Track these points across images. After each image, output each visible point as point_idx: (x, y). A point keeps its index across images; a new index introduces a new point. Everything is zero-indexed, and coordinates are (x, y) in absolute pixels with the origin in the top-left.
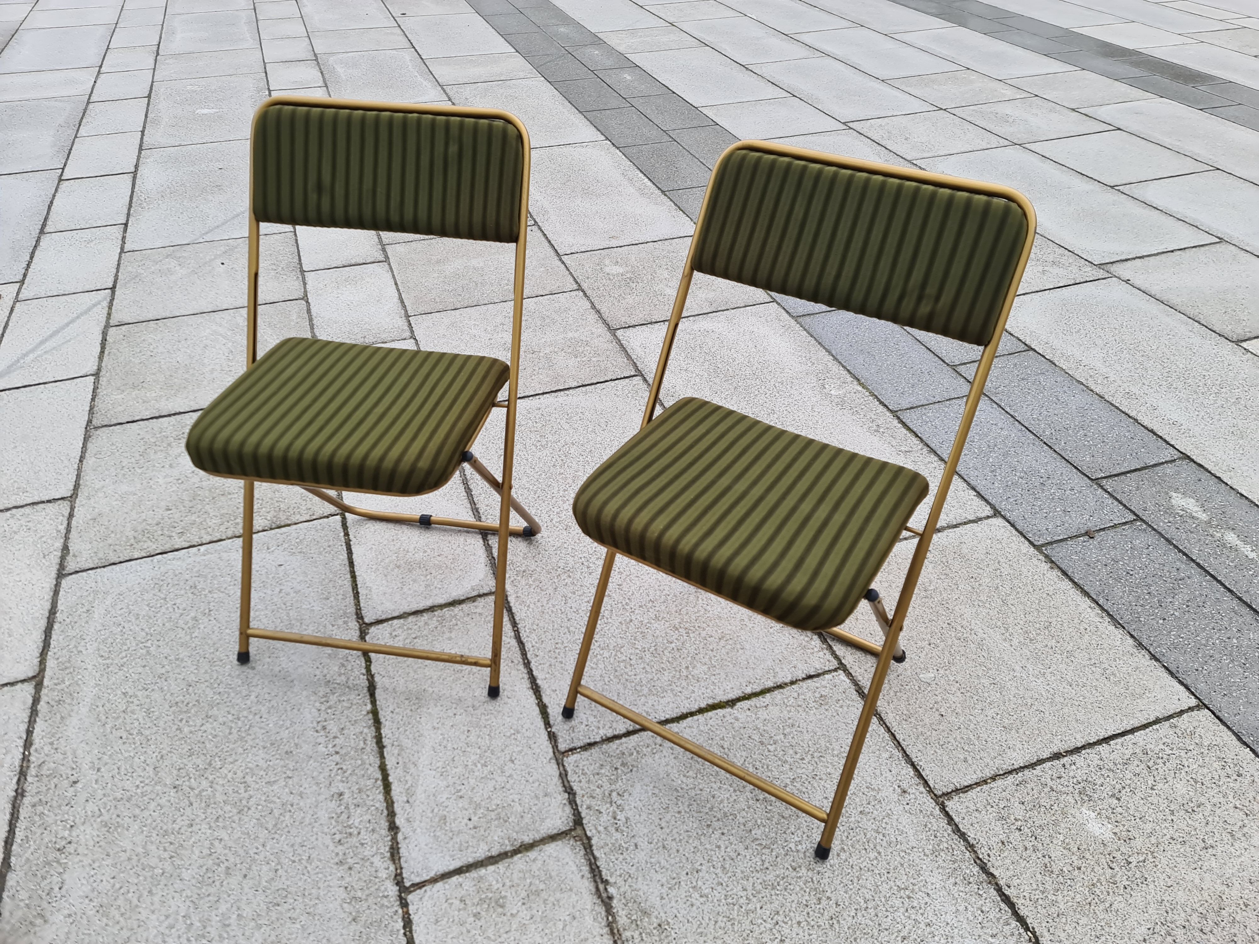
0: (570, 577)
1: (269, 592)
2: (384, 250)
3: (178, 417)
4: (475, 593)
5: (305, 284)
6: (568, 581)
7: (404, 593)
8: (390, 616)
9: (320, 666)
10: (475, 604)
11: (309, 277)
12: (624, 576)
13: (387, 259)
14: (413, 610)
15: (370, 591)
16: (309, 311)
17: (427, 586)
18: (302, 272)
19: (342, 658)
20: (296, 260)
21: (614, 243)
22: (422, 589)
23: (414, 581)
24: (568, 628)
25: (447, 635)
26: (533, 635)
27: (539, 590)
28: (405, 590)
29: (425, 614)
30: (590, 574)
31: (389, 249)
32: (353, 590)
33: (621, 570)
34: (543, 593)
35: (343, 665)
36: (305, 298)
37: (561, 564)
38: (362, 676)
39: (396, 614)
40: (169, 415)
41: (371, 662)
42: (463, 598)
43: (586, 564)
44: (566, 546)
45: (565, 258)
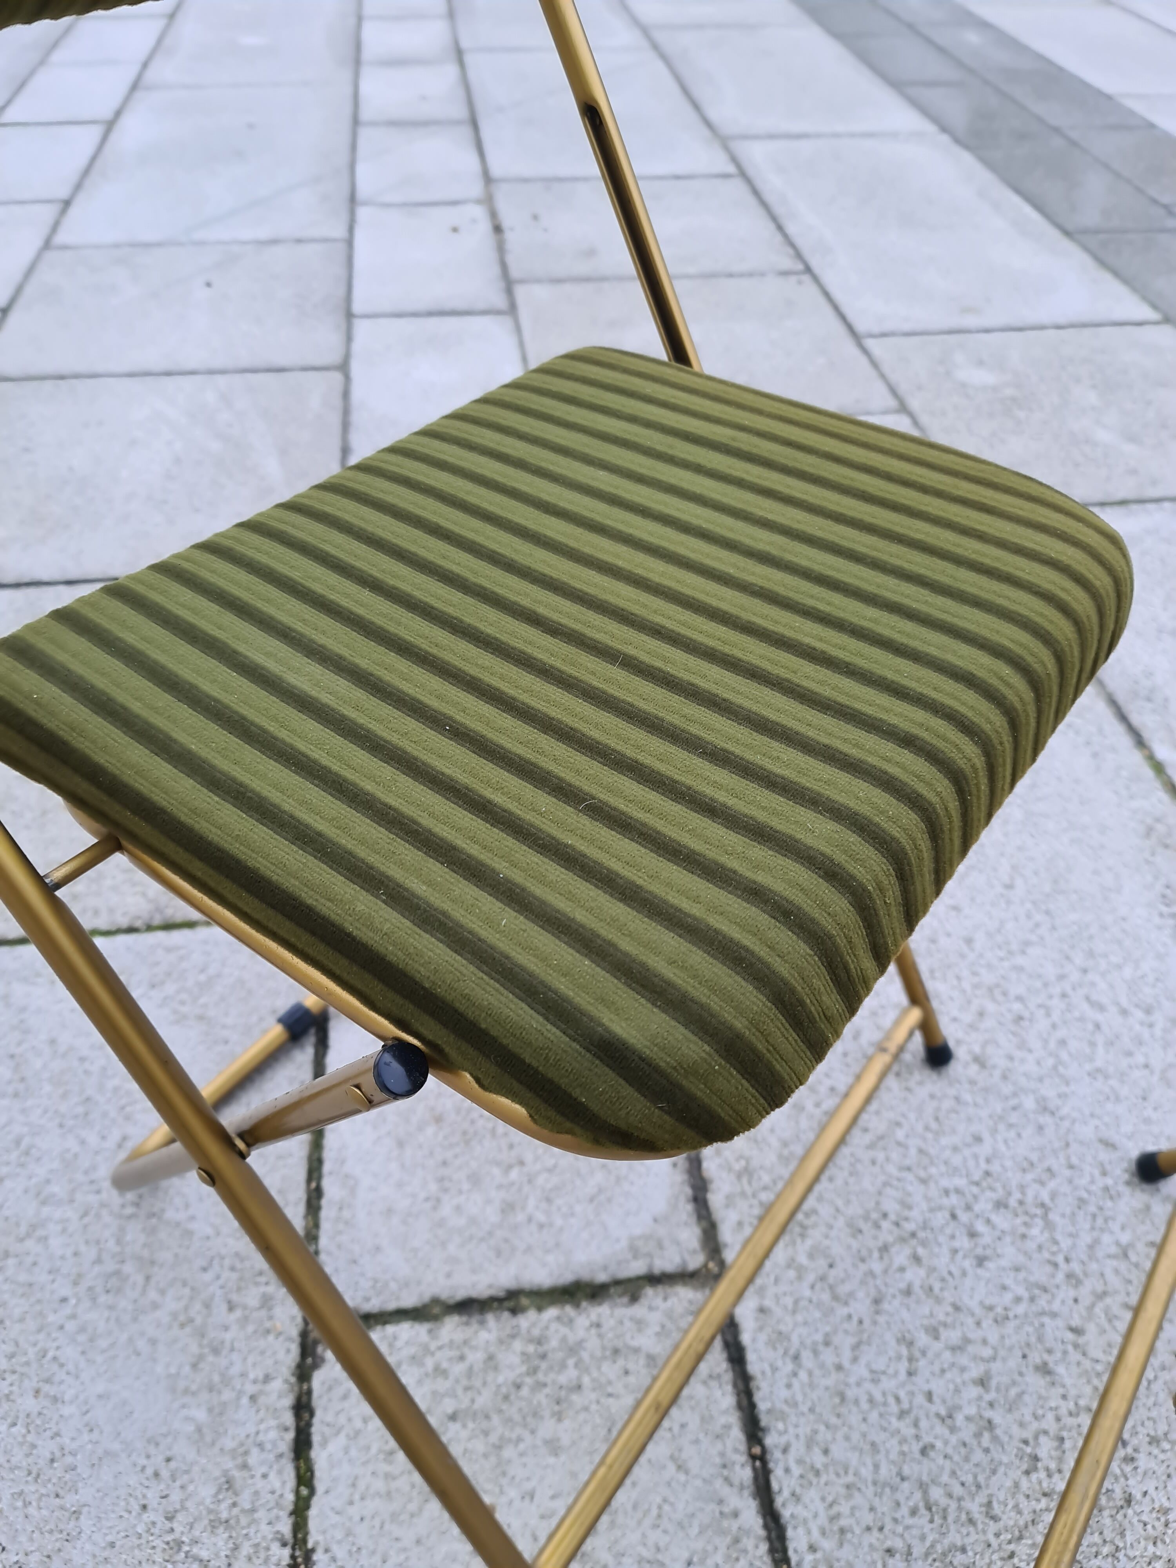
0: (916, 1259)
1: (92, 1139)
2: (509, 291)
3: (32, 591)
4: (637, 1268)
5: (349, 338)
6: (915, 1275)
7: (441, 1223)
8: (392, 1306)
9: (165, 1473)
10: (638, 1310)
11: (361, 328)
12: (1085, 1292)
13: (512, 309)
14: (461, 1295)
15: (353, 1191)
16: (346, 394)
17: (508, 1208)
18: (349, 316)
19: (233, 1453)
20: (341, 291)
21: (970, 321)
22: (492, 1215)
23: (475, 1179)
24: (923, 1487)
25: (548, 1428)
26: (812, 1495)
27: (826, 1297)
28: (446, 1210)
29: (490, 1318)
30: (981, 1261)
31: (520, 292)
32: (309, 1180)
33: (1076, 1267)
34: (842, 1311)
35: (229, 1484)
36: (344, 367)
37: (890, 1206)
38: (275, 1548)
39: (409, 1301)
40: (17, 585)
41: (312, 1491)
42: (602, 1277)
43: (964, 1217)
44: (900, 1134)
45: (870, 343)
